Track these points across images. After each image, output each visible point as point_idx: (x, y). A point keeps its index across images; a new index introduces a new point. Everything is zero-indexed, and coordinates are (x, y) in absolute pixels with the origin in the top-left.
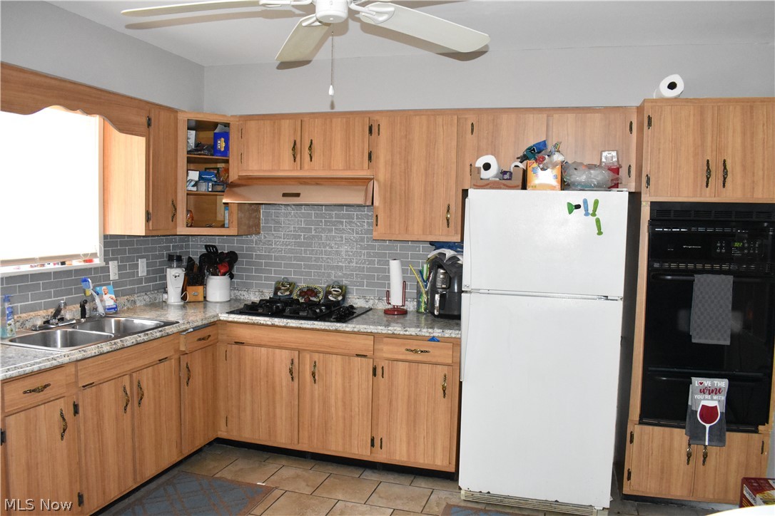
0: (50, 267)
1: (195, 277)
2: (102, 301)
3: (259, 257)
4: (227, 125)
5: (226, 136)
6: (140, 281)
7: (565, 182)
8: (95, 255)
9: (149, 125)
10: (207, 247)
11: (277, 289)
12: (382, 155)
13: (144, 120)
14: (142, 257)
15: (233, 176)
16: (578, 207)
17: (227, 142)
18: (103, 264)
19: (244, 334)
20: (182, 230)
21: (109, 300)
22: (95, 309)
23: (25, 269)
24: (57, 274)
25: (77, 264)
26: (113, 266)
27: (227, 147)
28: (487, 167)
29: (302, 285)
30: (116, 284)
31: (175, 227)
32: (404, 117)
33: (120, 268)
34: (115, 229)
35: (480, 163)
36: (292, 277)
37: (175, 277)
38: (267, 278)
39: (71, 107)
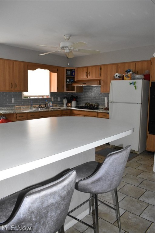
0: (40, 97)
1: (69, 102)
2: (49, 105)
3: (82, 97)
4: (74, 69)
5: (74, 72)
6: (58, 102)
7: (131, 78)
8: (48, 96)
9: (58, 71)
10: (71, 95)
11: (85, 104)
12: (102, 75)
13: (57, 70)
14: (59, 97)
15: (76, 80)
16: (131, 83)
17: (74, 73)
18: (50, 98)
20: (65, 91)
21: (51, 104)
22: (48, 106)
23: (36, 97)
24: (41, 99)
25: (45, 97)
26: (52, 98)
27: (74, 74)
28: (117, 75)
29: (90, 103)
30: (53, 102)
31: (64, 91)
33: (54, 99)
34: (52, 91)
35: (115, 75)
37: (65, 101)
38: (84, 102)
39: (42, 68)
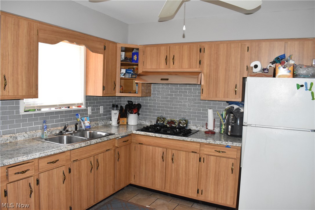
0: (63, 109)
1: (123, 115)
2: (84, 123)
3: (150, 106)
4: (138, 49)
5: (137, 54)
6: (100, 115)
7: (294, 74)
8: (82, 104)
9: (105, 49)
10: (128, 101)
11: (158, 120)
12: (206, 62)
13: (103, 47)
14: (101, 105)
15: (140, 71)
16: (302, 86)
17: (137, 56)
18: (85, 108)
19: (143, 140)
20: (118, 94)
21: (87, 123)
22: (81, 127)
23: (53, 109)
24: (66, 112)
25: (74, 108)
26: (89, 109)
27: (138, 59)
28: (256, 66)
29: (169, 119)
30: (90, 116)
31: (115, 93)
32: (216, 44)
33: (92, 110)
34: (91, 94)
35: (252, 65)
36: (164, 115)
37: (115, 114)
38: (153, 116)
39: (71, 42)
